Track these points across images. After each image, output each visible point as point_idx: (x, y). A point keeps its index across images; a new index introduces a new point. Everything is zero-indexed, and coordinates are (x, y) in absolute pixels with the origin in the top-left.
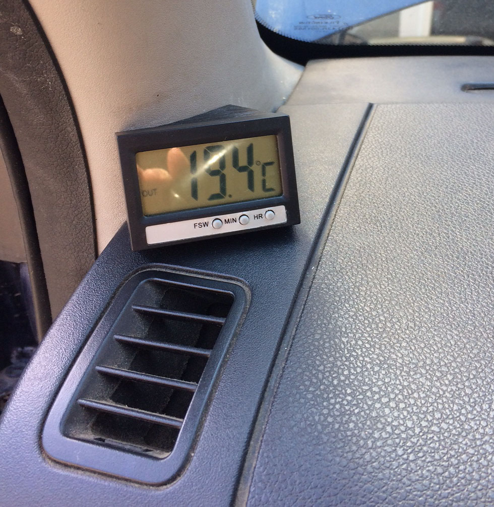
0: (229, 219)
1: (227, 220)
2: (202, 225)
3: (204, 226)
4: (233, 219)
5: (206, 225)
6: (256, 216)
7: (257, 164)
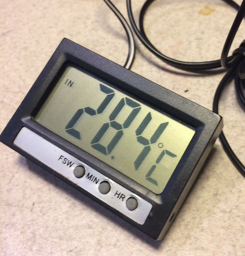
0: (92, 176)
1: (90, 175)
2: (67, 162)
3: (68, 165)
4: (96, 179)
5: (69, 165)
6: (118, 193)
7: (159, 146)
